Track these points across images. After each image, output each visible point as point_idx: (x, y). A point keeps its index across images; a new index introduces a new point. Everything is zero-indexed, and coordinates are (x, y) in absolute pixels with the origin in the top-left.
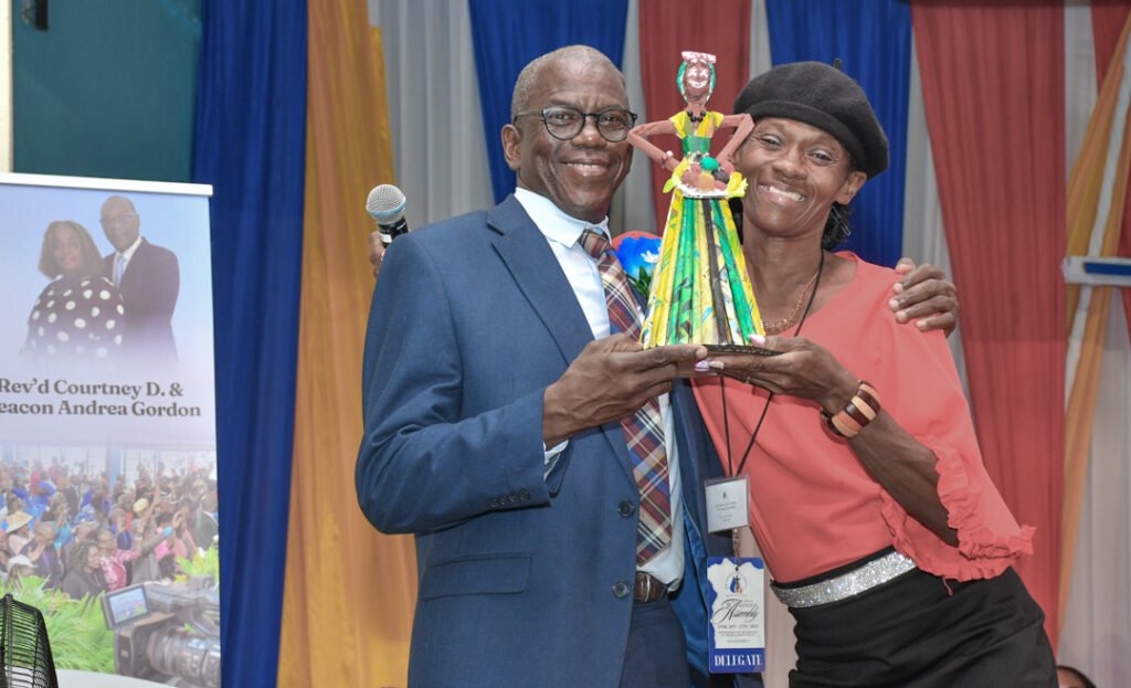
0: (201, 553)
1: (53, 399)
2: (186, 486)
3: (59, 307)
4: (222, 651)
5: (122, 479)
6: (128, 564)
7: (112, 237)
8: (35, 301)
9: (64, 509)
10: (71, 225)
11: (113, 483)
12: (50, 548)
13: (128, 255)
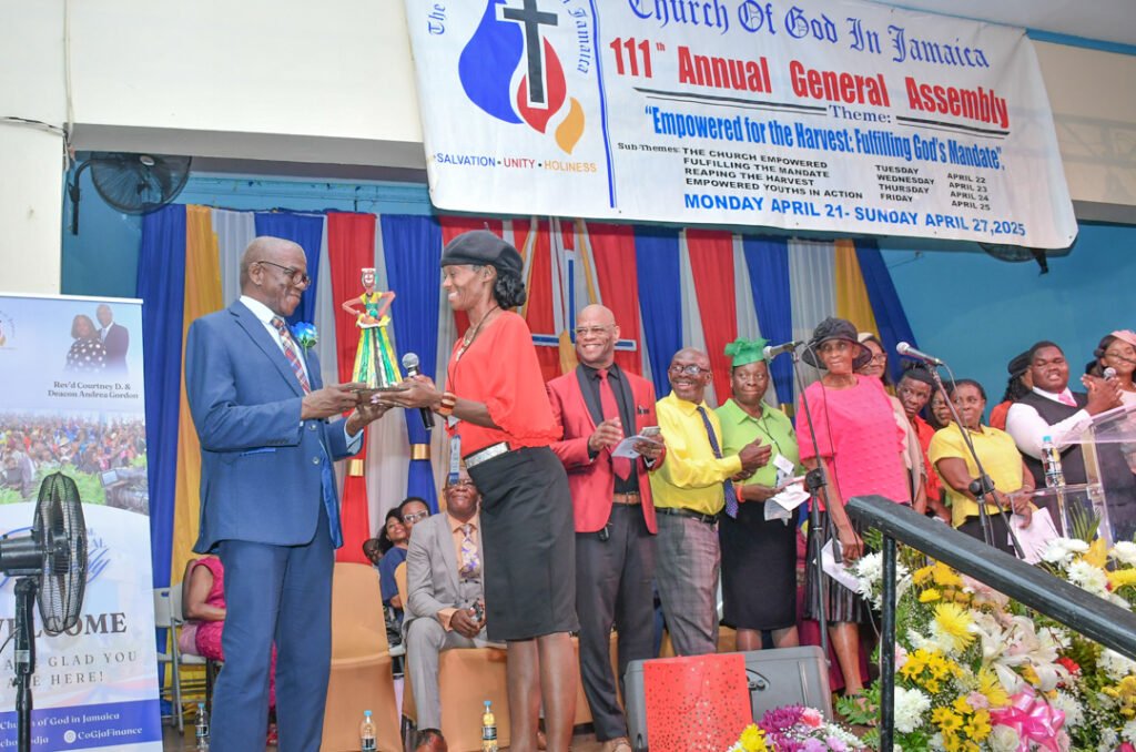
0: (139, 456)
1: (77, 390)
2: (132, 428)
3: (79, 352)
4: (150, 497)
5: (106, 425)
6: (109, 460)
7: (101, 321)
8: (69, 349)
9: (82, 437)
10: (84, 316)
11: (102, 426)
12: (77, 453)
13: (108, 329)
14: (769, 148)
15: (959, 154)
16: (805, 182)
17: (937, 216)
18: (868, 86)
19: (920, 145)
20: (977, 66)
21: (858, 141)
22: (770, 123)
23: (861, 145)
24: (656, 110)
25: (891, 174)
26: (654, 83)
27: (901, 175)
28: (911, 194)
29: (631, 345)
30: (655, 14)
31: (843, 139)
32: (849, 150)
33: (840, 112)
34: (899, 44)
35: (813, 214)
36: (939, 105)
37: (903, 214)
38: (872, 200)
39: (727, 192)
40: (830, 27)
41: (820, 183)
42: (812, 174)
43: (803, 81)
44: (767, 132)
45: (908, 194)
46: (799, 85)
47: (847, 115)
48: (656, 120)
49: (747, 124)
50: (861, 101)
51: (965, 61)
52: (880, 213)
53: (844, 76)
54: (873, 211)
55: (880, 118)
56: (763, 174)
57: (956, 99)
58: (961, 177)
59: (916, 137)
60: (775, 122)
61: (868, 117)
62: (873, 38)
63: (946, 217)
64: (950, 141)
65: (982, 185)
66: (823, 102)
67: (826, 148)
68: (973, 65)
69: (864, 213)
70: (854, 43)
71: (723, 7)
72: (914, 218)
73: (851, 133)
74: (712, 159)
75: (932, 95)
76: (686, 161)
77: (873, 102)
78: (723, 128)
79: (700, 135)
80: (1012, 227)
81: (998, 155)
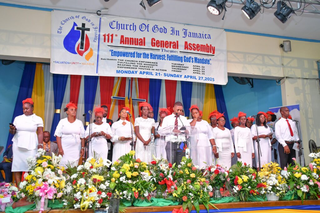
14: (142, 59)
15: (198, 61)
16: (151, 67)
17: (188, 76)
18: (173, 44)
19: (186, 59)
20: (208, 39)
21: (168, 57)
22: (143, 54)
23: (168, 58)
24: (112, 50)
25: (176, 65)
26: (113, 44)
27: (179, 66)
28: (181, 70)
29: (144, 100)
30: (116, 28)
31: (163, 57)
32: (164, 60)
33: (164, 51)
34: (185, 33)
35: (152, 75)
36: (193, 49)
37: (178, 75)
38: (169, 72)
39: (128, 70)
40: (165, 30)
41: (155, 67)
42: (153, 65)
43: (154, 43)
44: (142, 56)
45: (180, 70)
46: (153, 44)
47: (166, 51)
48: (112, 53)
49: (137, 53)
50: (170, 48)
51: (204, 37)
52: (171, 75)
53: (166, 42)
54: (169, 74)
55: (175, 52)
56: (139, 65)
57: (199, 47)
58: (197, 66)
59: (185, 57)
60: (145, 53)
61: (171, 51)
62: (177, 32)
63: (191, 76)
64: (195, 58)
65: (203, 68)
66: (160, 48)
67: (158, 59)
68: (206, 38)
69: (166, 75)
70: (172, 33)
71: (135, 26)
72: (181, 76)
73: (166, 56)
74: (126, 62)
75: (192, 46)
76: (118, 62)
77: (173, 48)
78: (130, 55)
79: (123, 56)
80: (210, 79)
81: (210, 61)
